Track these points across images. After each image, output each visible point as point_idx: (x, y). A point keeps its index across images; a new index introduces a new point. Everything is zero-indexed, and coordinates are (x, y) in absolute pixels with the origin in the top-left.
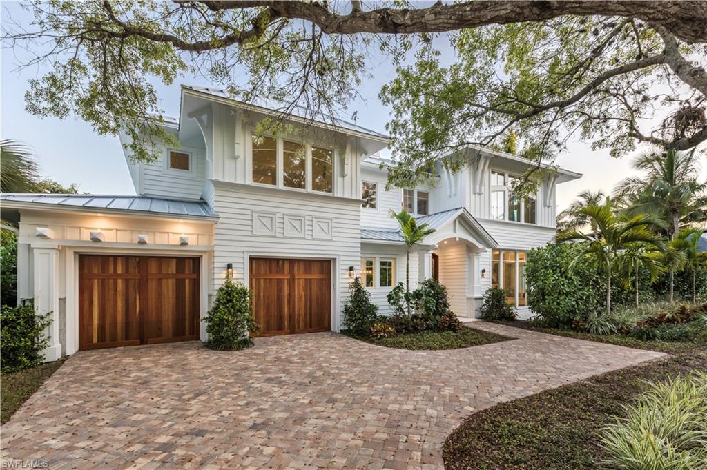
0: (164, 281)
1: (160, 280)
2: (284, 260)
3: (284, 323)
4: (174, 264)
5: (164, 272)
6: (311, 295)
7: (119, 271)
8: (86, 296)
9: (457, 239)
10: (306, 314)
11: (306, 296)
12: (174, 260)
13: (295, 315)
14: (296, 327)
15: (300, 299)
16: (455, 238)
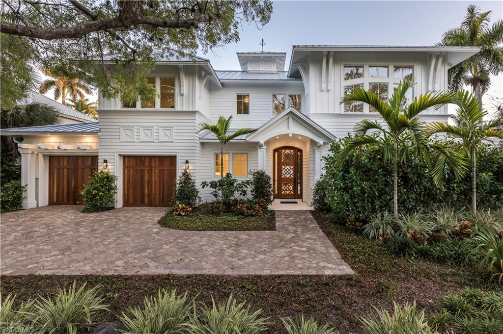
0: (85, 170)
1: (83, 169)
2: (145, 157)
3: (145, 199)
4: (90, 159)
5: (85, 165)
6: (163, 181)
7: (65, 164)
8: (52, 177)
9: (291, 135)
10: (160, 194)
11: (160, 181)
12: (90, 158)
13: (152, 194)
14: (153, 202)
15: (155, 183)
16: (288, 134)
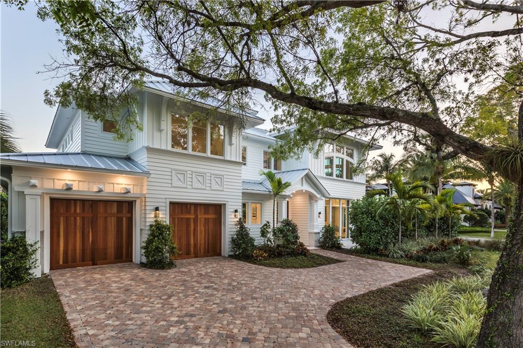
0: (109, 219)
1: (106, 218)
2: (191, 204)
3: (191, 250)
4: (115, 205)
5: (109, 212)
6: (208, 230)
7: (78, 211)
8: (55, 230)
10: (205, 243)
11: (205, 230)
12: (116, 203)
13: (197, 244)
14: (199, 253)
15: (201, 233)
